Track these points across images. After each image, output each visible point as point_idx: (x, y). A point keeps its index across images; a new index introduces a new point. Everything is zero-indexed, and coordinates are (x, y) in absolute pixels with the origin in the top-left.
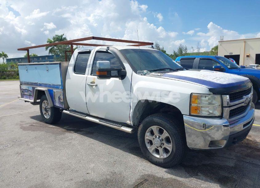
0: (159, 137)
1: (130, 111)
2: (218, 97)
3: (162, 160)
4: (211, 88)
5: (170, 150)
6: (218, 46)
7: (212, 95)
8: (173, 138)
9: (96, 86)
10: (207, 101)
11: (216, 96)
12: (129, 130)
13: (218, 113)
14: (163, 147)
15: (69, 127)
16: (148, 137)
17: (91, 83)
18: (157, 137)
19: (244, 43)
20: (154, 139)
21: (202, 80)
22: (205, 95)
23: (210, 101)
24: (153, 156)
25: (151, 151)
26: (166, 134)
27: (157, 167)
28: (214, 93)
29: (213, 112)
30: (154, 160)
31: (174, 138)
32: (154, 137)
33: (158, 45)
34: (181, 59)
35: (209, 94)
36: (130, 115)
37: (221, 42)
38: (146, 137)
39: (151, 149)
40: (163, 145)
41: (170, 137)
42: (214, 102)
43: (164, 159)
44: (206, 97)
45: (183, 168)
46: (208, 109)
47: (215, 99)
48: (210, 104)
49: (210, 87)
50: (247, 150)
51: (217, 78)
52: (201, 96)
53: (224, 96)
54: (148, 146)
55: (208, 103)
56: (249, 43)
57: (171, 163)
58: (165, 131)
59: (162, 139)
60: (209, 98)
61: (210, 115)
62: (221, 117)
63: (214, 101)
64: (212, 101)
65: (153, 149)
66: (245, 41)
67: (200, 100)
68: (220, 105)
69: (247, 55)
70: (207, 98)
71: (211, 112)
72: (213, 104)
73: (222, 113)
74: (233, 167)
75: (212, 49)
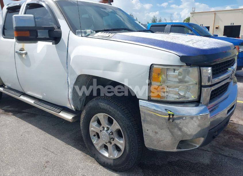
0: (108, 129)
1: (69, 91)
2: (194, 71)
3: (112, 161)
4: (184, 55)
5: (122, 148)
6: (189, 17)
7: (185, 67)
8: (125, 132)
9: (26, 54)
10: (176, 77)
11: (191, 69)
12: (69, 117)
13: (193, 97)
14: (113, 143)
15: (9, 107)
16: (94, 128)
17: (20, 50)
18: (106, 129)
19: (214, 15)
20: (101, 131)
21: (170, 42)
22: (173, 67)
23: (180, 77)
24: (100, 153)
25: (97, 147)
26: (116, 126)
27: (106, 170)
28: (188, 65)
29: (185, 94)
30: (101, 160)
31: (127, 132)
32: (101, 128)
33: (132, 15)
34: (151, 26)
35: (181, 66)
36: (68, 96)
37: (193, 13)
38: (91, 128)
39: (97, 144)
40: (113, 140)
41: (121, 131)
42: (187, 78)
43: (114, 160)
44: (174, 70)
45: (141, 171)
46: (178, 91)
47: (188, 73)
48: (181, 81)
49: (181, 55)
50: (225, 136)
51: (194, 41)
52: (167, 69)
53: (204, 68)
54: (95, 141)
55: (177, 80)
56: (219, 15)
57: (124, 166)
58: (115, 121)
59: (111, 132)
60: (179, 72)
61: (181, 100)
62: (197, 102)
63: (187, 76)
64: (184, 77)
65: (100, 144)
66: (215, 13)
67: (166, 75)
68: (196, 84)
69: (217, 27)
70: (177, 72)
71: (182, 94)
72: (186, 82)
73: (200, 96)
74: (208, 165)
75: (184, 21)
